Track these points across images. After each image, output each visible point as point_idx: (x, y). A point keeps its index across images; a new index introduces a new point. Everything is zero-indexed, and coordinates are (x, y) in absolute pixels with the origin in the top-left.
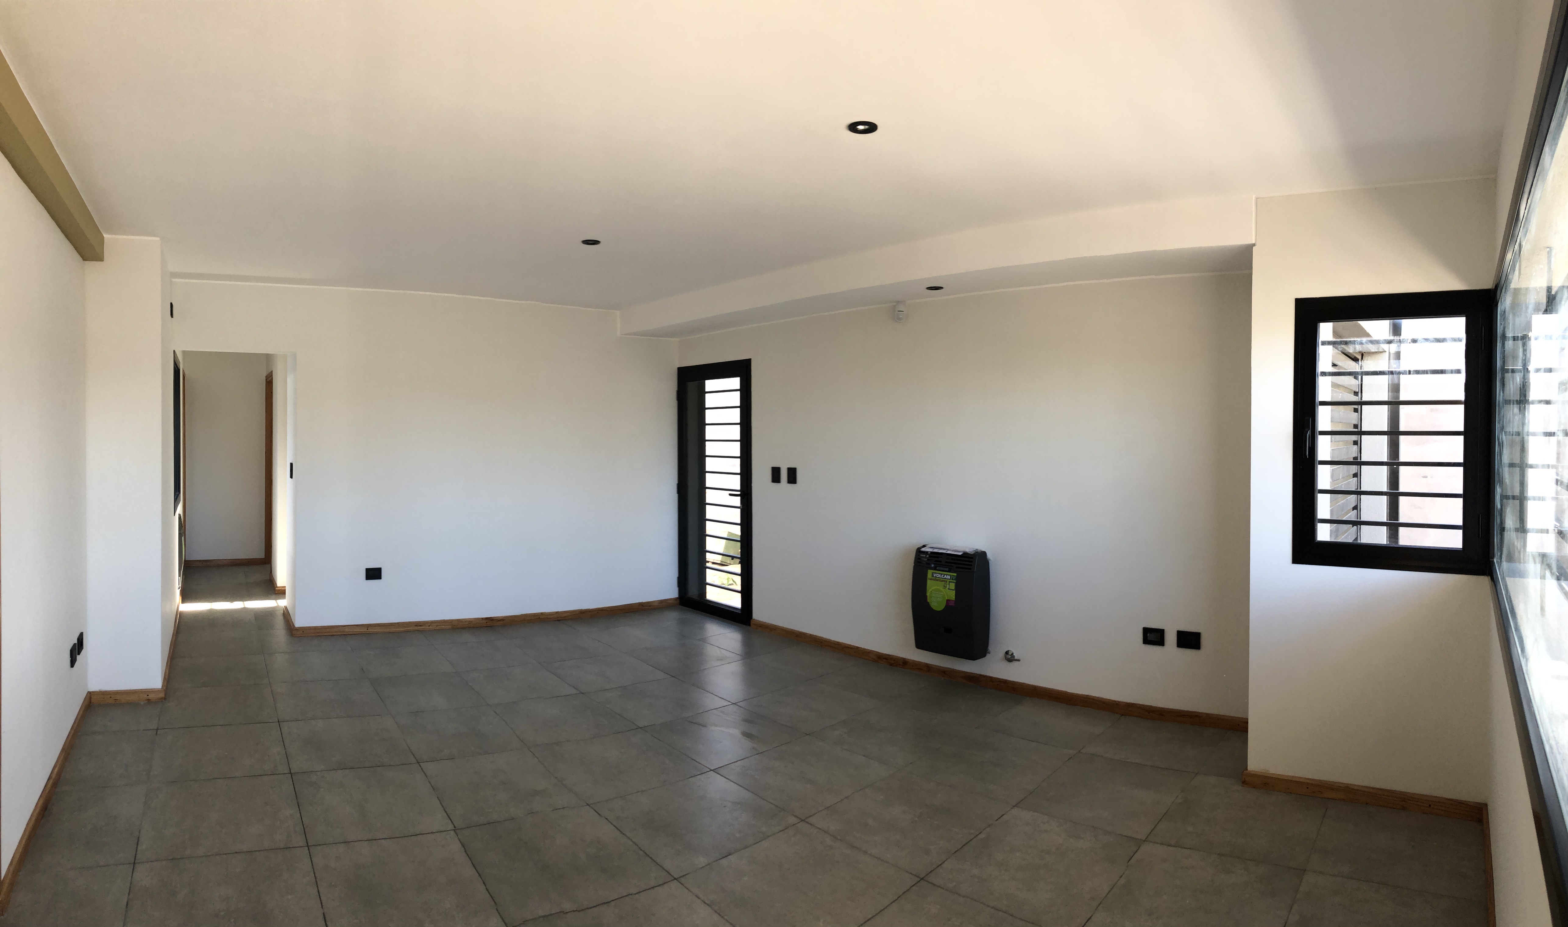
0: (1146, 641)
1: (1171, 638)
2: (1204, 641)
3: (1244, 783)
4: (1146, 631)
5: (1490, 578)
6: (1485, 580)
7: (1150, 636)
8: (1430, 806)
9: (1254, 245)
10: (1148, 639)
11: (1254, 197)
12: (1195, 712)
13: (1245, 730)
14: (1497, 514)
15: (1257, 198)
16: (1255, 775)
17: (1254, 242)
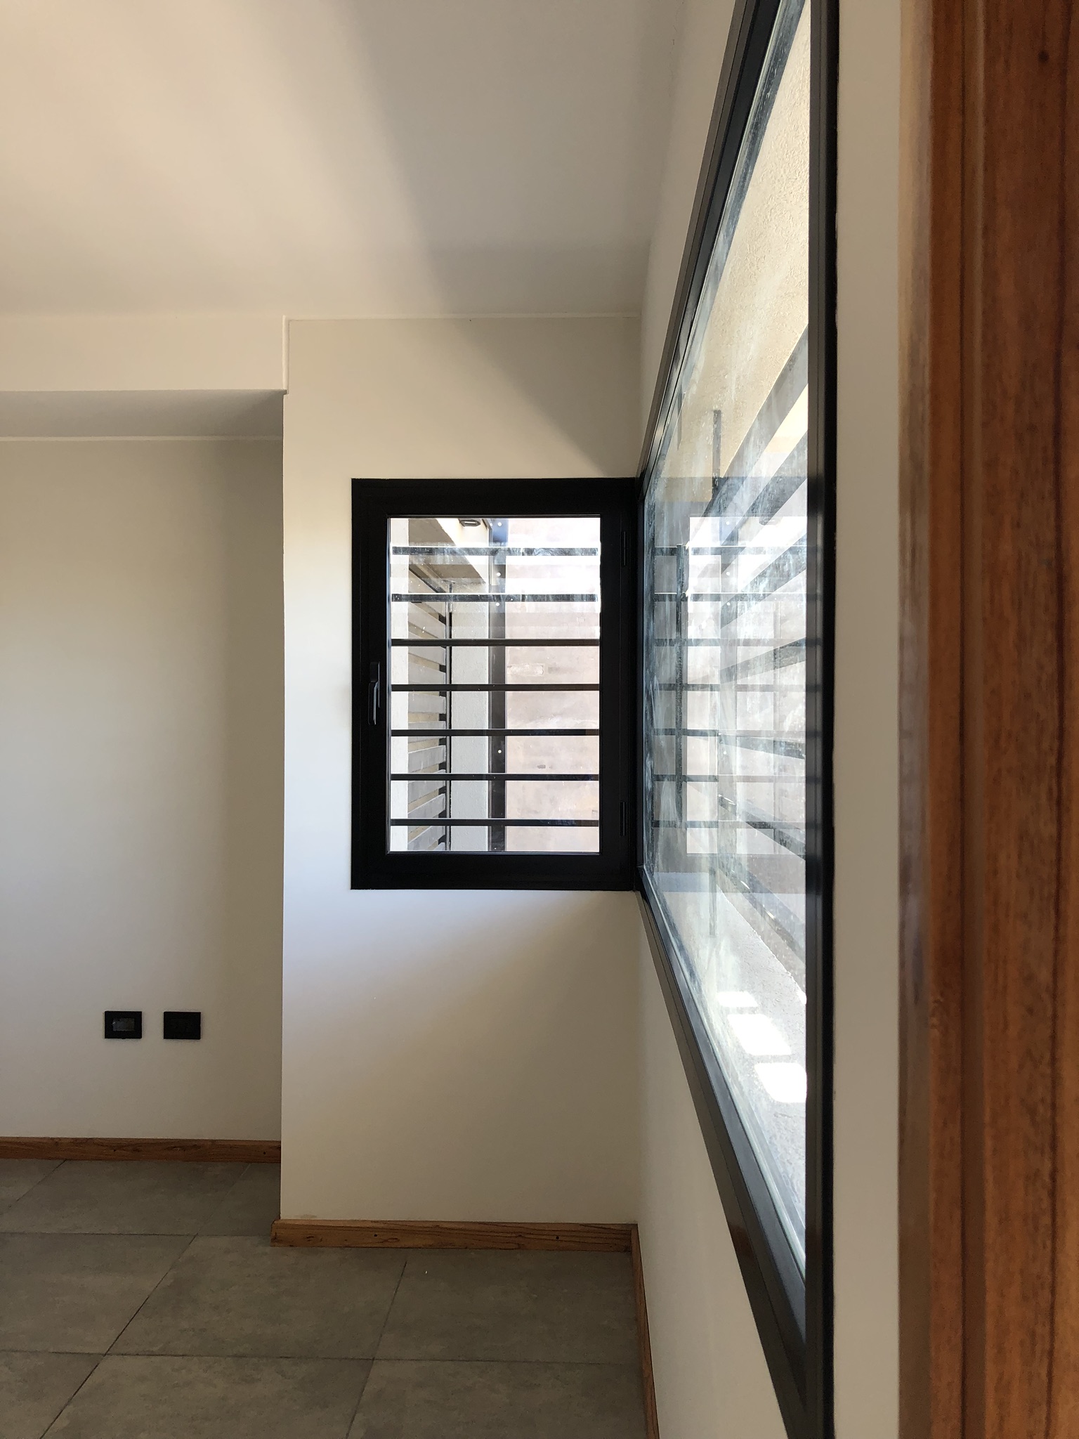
0: (110, 1033)
1: (153, 1025)
2: (207, 1026)
3: (276, 1240)
4: (110, 1017)
5: (639, 893)
6: (631, 897)
7: (117, 1025)
8: (557, 1238)
9: (285, 392)
10: (115, 1030)
11: (284, 317)
12: (190, 1140)
13: (277, 1160)
14: (646, 798)
15: (289, 322)
16: (292, 1227)
17: (284, 388)
